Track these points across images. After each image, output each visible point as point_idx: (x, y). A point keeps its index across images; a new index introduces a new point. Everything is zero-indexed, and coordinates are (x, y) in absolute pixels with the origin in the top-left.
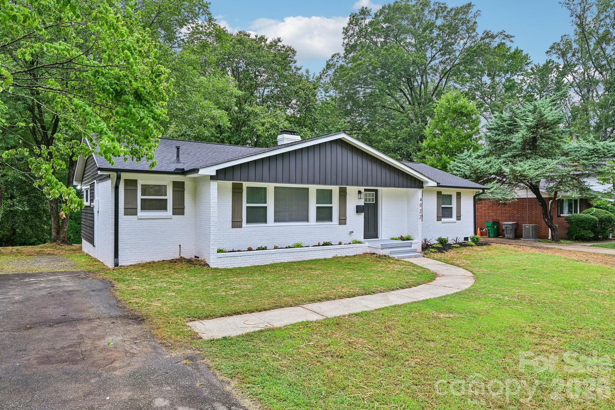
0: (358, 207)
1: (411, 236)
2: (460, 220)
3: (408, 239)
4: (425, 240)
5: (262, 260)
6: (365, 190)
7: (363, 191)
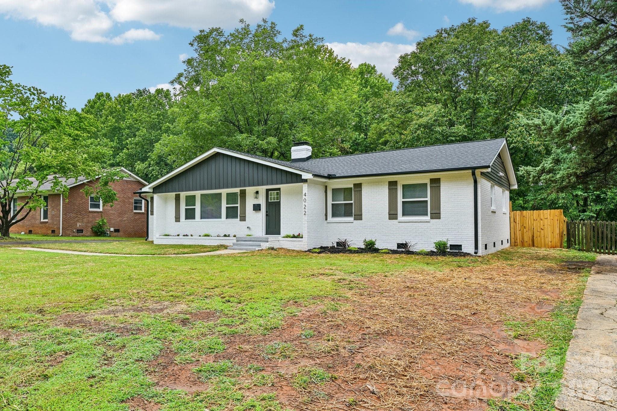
0: (254, 206)
2: (438, 218)
6: (269, 190)
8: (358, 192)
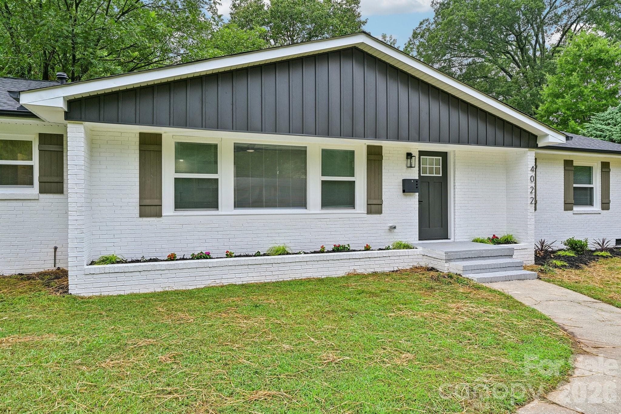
0: (406, 182)
1: (513, 236)
2: (608, 209)
3: (507, 241)
4: (542, 243)
5: (190, 279)
6: (421, 153)
7: (416, 154)
8: (607, 173)
